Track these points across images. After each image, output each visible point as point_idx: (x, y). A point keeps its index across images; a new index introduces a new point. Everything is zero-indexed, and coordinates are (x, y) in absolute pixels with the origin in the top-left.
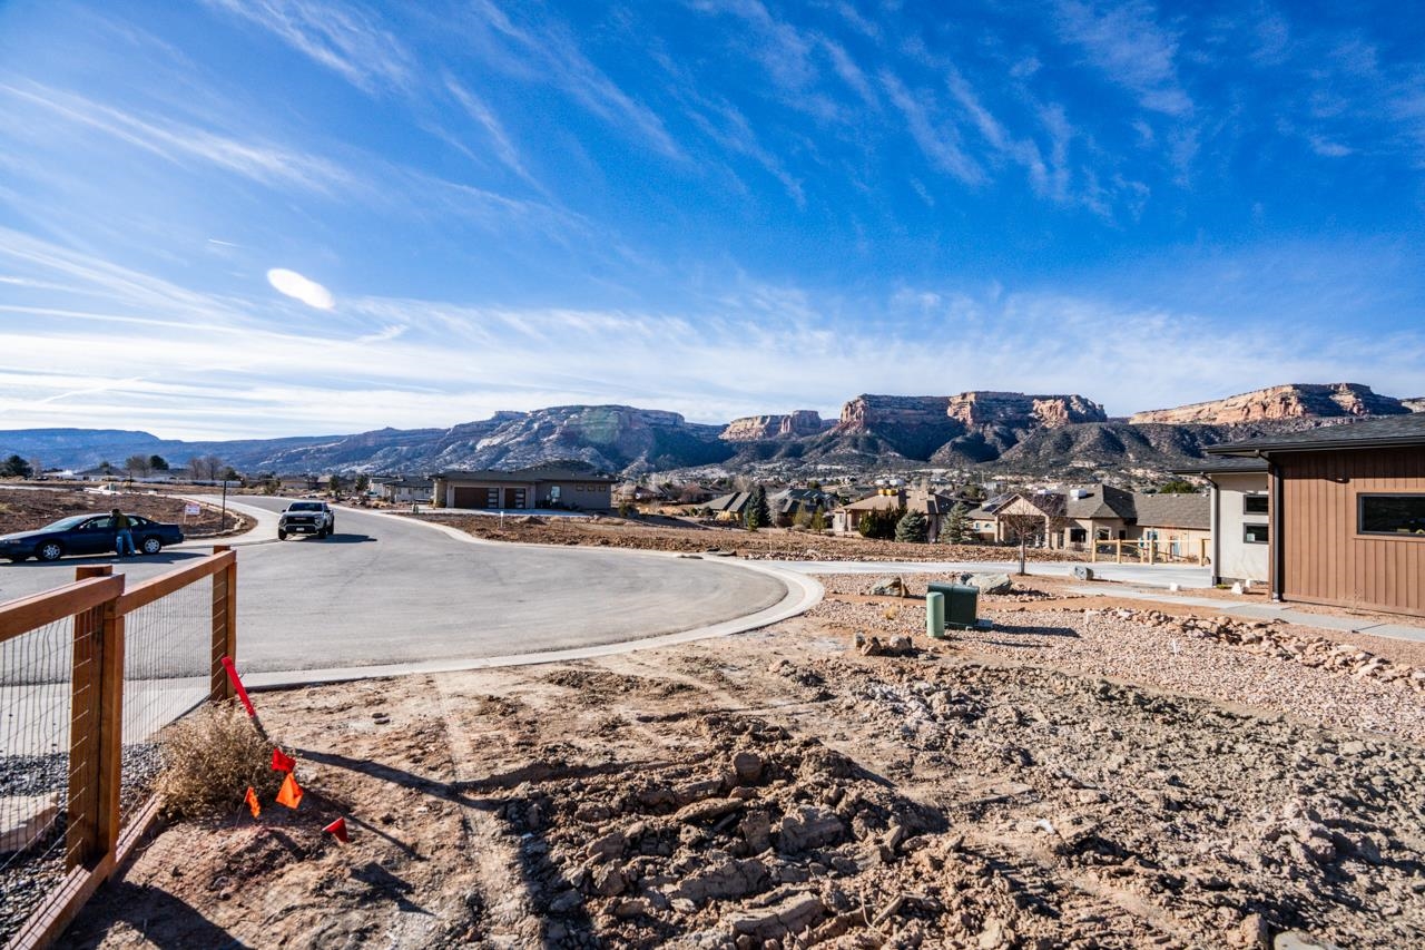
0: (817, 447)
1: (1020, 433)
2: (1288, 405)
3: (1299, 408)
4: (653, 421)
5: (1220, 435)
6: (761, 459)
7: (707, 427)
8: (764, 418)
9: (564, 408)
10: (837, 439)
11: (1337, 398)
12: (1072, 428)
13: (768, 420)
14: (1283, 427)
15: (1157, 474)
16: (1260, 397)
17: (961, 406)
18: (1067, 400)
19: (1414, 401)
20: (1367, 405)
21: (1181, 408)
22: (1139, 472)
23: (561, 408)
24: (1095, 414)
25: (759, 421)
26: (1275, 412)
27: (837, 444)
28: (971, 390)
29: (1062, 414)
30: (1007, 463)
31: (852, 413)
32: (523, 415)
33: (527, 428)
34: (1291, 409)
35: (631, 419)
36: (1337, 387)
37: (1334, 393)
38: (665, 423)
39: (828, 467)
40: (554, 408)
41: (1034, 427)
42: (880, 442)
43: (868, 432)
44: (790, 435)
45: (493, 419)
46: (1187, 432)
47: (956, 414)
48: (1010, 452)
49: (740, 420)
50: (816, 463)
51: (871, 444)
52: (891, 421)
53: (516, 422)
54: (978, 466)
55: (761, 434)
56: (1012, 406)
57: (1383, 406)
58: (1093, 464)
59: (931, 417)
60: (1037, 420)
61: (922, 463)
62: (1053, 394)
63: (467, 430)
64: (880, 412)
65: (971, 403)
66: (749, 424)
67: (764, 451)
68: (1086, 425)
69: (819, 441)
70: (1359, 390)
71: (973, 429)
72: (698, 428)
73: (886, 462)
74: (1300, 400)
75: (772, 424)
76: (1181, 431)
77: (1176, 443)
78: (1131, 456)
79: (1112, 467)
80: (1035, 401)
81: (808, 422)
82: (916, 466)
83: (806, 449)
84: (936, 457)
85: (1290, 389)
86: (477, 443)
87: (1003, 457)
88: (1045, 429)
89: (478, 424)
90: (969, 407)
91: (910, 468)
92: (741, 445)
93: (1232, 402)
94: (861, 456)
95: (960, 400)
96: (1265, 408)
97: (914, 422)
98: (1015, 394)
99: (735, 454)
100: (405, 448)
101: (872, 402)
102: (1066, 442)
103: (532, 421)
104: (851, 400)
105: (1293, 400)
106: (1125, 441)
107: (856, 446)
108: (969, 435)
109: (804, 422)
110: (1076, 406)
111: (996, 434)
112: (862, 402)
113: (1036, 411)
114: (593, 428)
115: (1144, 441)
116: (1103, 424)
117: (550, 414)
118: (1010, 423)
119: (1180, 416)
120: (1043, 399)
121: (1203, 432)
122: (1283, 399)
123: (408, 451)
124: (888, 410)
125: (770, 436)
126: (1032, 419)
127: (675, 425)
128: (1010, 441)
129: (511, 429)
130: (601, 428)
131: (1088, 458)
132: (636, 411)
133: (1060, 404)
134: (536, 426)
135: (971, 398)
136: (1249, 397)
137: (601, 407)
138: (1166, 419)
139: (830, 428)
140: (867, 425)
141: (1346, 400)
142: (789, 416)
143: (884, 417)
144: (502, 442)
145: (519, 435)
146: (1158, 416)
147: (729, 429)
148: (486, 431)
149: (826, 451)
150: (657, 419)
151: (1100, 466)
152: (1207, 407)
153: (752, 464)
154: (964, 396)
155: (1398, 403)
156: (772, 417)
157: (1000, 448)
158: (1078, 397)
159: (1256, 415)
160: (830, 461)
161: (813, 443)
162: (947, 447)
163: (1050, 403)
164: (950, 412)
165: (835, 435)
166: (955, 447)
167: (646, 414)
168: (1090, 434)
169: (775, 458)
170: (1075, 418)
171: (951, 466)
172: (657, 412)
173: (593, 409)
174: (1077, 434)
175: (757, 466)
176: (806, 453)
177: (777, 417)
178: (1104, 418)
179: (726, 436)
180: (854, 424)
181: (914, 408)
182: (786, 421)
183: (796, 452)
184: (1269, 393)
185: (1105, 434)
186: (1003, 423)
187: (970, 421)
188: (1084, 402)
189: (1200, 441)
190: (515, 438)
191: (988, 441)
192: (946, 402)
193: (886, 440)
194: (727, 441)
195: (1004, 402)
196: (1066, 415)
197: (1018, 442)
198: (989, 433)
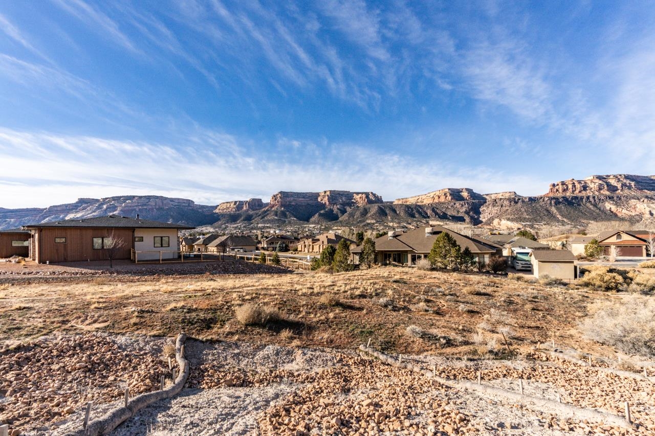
0: (259, 216)
1: (348, 209)
2: (446, 196)
3: (450, 198)
4: (177, 204)
5: (422, 209)
6: (231, 222)
7: (207, 207)
8: (236, 202)
9: (123, 197)
10: (268, 212)
11: (462, 194)
12: (369, 206)
13: (238, 203)
14: (444, 205)
15: (397, 225)
16: (438, 193)
17: (324, 197)
18: (367, 195)
19: (487, 195)
20: (471, 196)
21: (412, 197)
22: (391, 224)
23: (121, 197)
24: (378, 200)
25: (233, 203)
26: (442, 199)
27: (268, 214)
28: (328, 190)
29: (365, 200)
30: (341, 222)
31: (275, 200)
32: (97, 201)
33: (99, 207)
34: (447, 198)
35: (163, 203)
36: (462, 189)
37: (461, 192)
38: (184, 204)
39: (263, 225)
40: (116, 197)
41: (354, 206)
42: (287, 213)
43: (282, 209)
44: (248, 210)
45: (77, 203)
46: (410, 207)
47: (322, 200)
48: (342, 217)
49: (224, 203)
50: (258, 224)
51: (284, 214)
52: (293, 203)
53: (92, 204)
54: (329, 223)
55: (234, 210)
56: (345, 197)
57: (476, 197)
58: (374, 221)
59: (311, 202)
60: (355, 203)
61: (306, 222)
62: (362, 191)
63: (59, 209)
64: (288, 199)
65: (328, 196)
66: (228, 205)
67: (233, 218)
68: (373, 205)
69: (260, 213)
70: (469, 191)
71: (329, 207)
72: (203, 207)
73: (290, 222)
74: (450, 195)
75: (239, 205)
76: (408, 207)
77: (406, 212)
78: (389, 217)
79: (381, 222)
80: (354, 195)
81: (257, 204)
82: (303, 224)
83: (253, 217)
84: (313, 219)
85: (447, 190)
86: (65, 216)
87: (340, 219)
88: (358, 207)
89: (66, 205)
90: (327, 197)
91: (300, 225)
92: (223, 215)
93: (429, 195)
94: (279, 220)
95: (323, 194)
96: (439, 198)
97: (304, 204)
98: (346, 192)
99: (219, 220)
100: (12, 220)
101: (284, 195)
102: (365, 212)
103: (102, 204)
104: (275, 194)
105: (448, 195)
106: (388, 212)
107: (276, 215)
108: (327, 210)
109: (255, 203)
110: (371, 197)
111: (338, 209)
112: (280, 195)
113: (355, 199)
114: (140, 207)
115: (394, 211)
116: (380, 205)
117: (114, 200)
118: (344, 204)
119: (412, 201)
120: (358, 193)
121: (415, 208)
122: (445, 194)
123: (15, 222)
124: (292, 199)
125: (239, 211)
126: (353, 203)
127: (189, 206)
128: (343, 212)
129: (88, 208)
130: (145, 207)
131: (373, 219)
132: (166, 198)
133: (364, 196)
134: (105, 207)
135: (328, 193)
136: (434, 193)
137: (145, 197)
138: (407, 202)
139: (265, 207)
140: (282, 206)
141: (465, 194)
142: (247, 201)
143: (290, 202)
144: (83, 216)
145: (94, 212)
146: (404, 201)
147: (218, 208)
148: (72, 209)
149: (263, 218)
150: (179, 202)
151: (377, 222)
152: (421, 197)
153: (227, 225)
154: (325, 192)
155: (481, 196)
156: (239, 201)
157: (340, 215)
158: (372, 193)
159: (436, 200)
160: (264, 222)
161: (257, 214)
162: (317, 215)
163: (360, 195)
164: (319, 199)
165: (267, 210)
166: (320, 215)
167: (172, 200)
168: (374, 209)
169: (238, 222)
170: (370, 202)
171: (318, 224)
172: (179, 199)
173: (141, 197)
174: (369, 208)
175: (229, 225)
176: (254, 219)
177: (242, 201)
178: (382, 202)
179: (217, 211)
180: (276, 205)
181: (304, 198)
182: (246, 204)
183: (249, 218)
184: (441, 192)
185: (380, 208)
186: (341, 204)
187: (327, 203)
188: (374, 195)
189: (415, 211)
190: (91, 213)
191: (334, 212)
192: (318, 195)
193: (290, 212)
194: (217, 213)
195: (342, 195)
196: (366, 201)
197: (346, 212)
198: (335, 209)
